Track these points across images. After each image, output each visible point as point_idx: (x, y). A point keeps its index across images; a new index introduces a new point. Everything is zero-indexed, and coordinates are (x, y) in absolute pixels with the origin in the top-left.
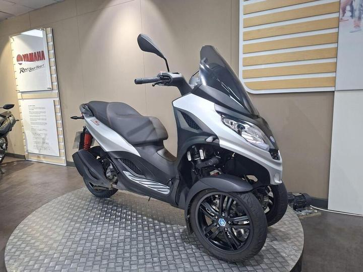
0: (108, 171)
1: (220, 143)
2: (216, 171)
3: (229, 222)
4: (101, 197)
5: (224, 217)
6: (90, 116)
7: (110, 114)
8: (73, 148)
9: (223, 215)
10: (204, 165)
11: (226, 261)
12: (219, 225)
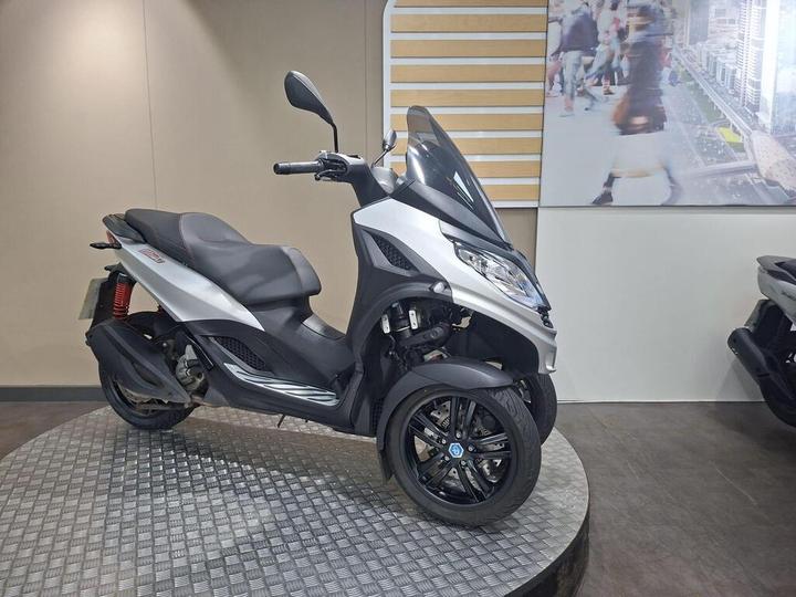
0: (181, 365)
1: (454, 296)
2: (436, 353)
3: (471, 449)
4: (151, 429)
5: (459, 440)
6: (136, 242)
7: (189, 238)
8: (80, 318)
9: (458, 436)
10: (420, 339)
11: (462, 526)
12: (450, 456)
